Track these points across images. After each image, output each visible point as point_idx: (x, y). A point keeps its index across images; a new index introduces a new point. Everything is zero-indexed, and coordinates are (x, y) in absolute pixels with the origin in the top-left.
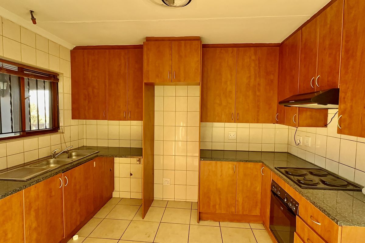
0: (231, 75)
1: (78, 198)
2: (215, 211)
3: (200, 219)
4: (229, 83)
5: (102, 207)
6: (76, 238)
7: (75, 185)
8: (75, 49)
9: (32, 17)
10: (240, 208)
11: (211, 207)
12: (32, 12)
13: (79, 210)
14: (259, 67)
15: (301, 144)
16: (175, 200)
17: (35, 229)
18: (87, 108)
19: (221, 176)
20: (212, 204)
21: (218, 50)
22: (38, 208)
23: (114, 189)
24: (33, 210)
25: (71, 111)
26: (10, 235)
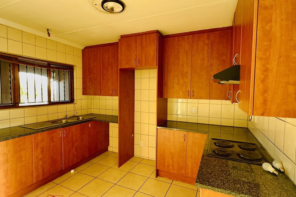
0: (187, 59)
1: (74, 146)
2: (169, 170)
3: (157, 175)
4: (185, 65)
5: (98, 155)
6: (72, 171)
7: (72, 137)
8: (84, 48)
9: (48, 32)
10: (190, 172)
11: (166, 167)
12: (48, 30)
13: (75, 154)
14: (212, 50)
15: (252, 120)
16: (149, 159)
17: (41, 159)
18: (90, 88)
19: (173, 142)
20: (166, 164)
21: (176, 39)
22: (43, 147)
23: (109, 145)
24: (39, 147)
25: (82, 89)
26: (23, 159)
